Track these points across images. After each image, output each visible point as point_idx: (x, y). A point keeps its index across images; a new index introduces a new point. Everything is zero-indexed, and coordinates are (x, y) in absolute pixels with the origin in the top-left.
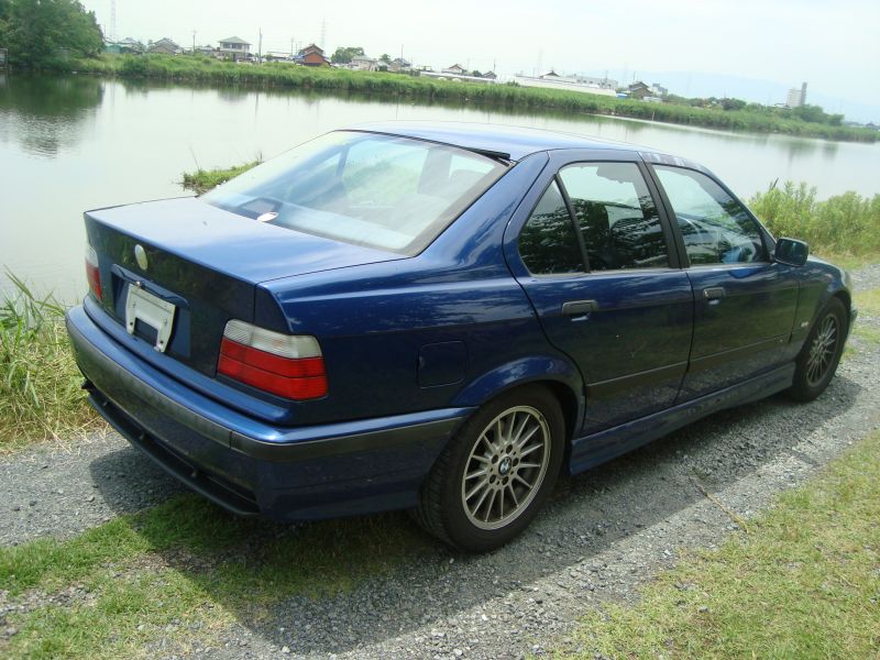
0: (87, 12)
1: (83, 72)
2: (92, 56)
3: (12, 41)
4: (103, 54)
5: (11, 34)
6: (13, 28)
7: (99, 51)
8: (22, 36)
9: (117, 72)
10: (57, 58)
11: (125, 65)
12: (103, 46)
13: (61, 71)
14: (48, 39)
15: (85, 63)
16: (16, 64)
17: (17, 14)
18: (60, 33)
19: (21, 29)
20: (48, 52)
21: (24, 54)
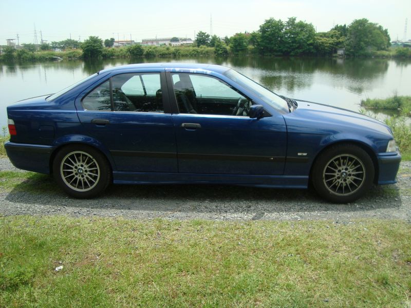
0: (384, 29)
1: (377, 57)
2: (384, 49)
3: (347, 45)
4: (390, 48)
5: (347, 42)
6: (348, 39)
7: (388, 47)
8: (351, 43)
9: (393, 56)
10: (366, 51)
11: (397, 53)
12: (389, 44)
13: (367, 57)
14: (362, 43)
15: (379, 53)
16: (348, 55)
17: (351, 34)
18: (367, 40)
19: (352, 39)
20: (362, 48)
21: (352, 50)
